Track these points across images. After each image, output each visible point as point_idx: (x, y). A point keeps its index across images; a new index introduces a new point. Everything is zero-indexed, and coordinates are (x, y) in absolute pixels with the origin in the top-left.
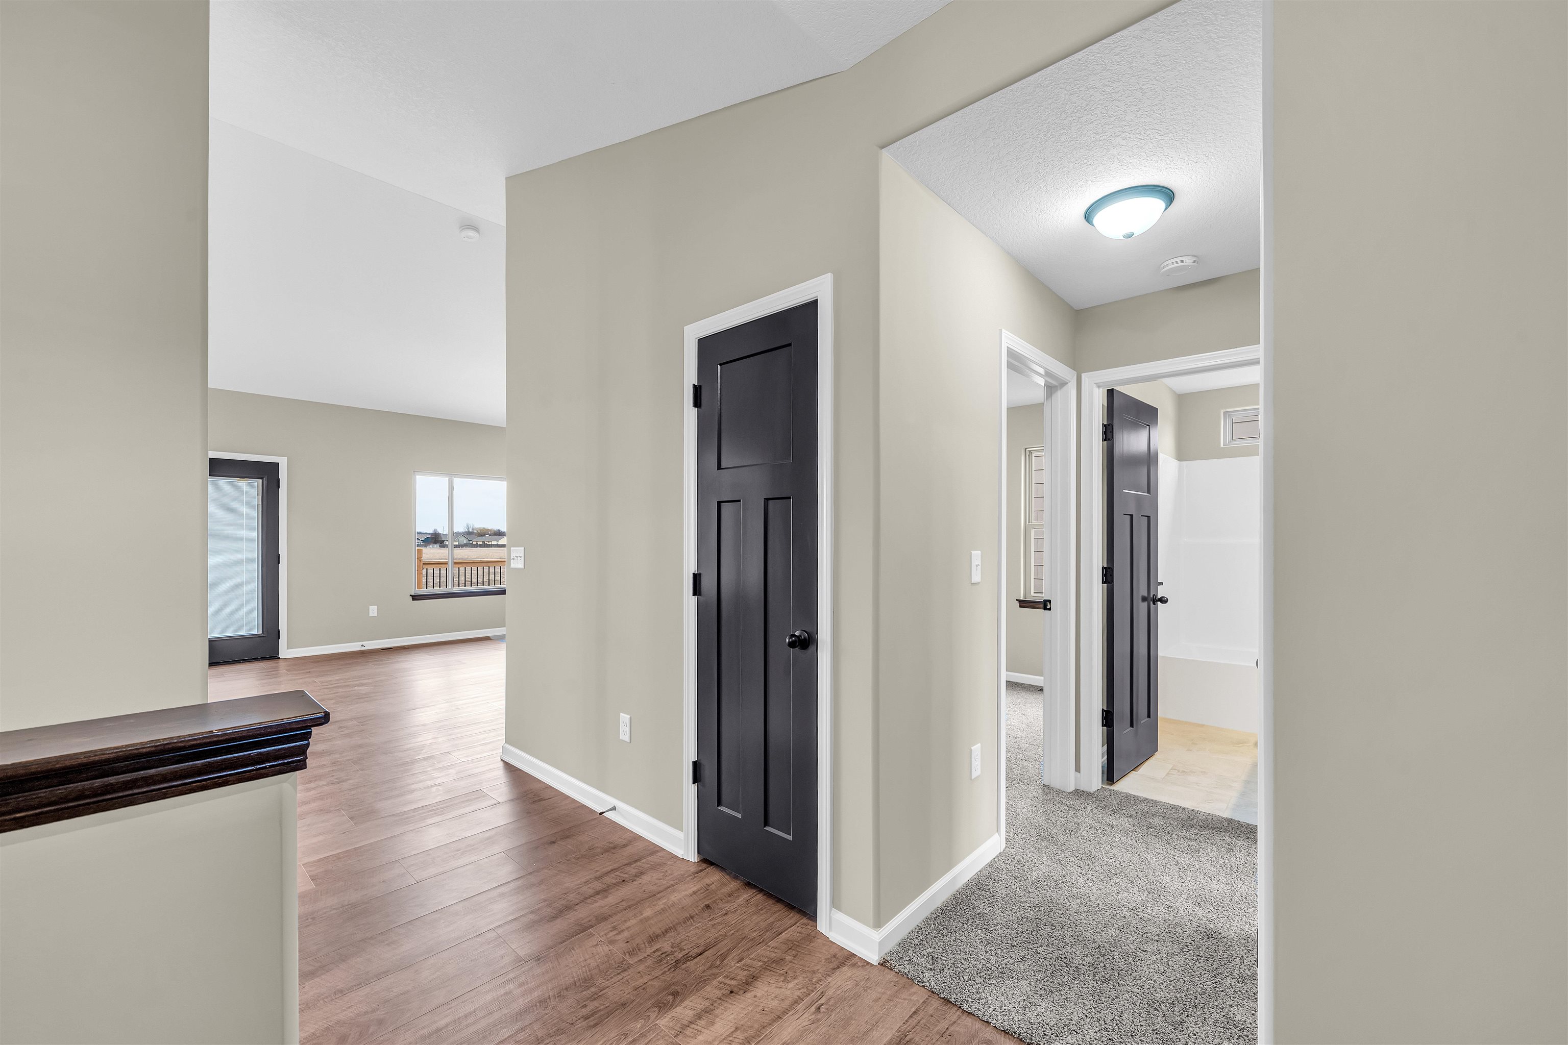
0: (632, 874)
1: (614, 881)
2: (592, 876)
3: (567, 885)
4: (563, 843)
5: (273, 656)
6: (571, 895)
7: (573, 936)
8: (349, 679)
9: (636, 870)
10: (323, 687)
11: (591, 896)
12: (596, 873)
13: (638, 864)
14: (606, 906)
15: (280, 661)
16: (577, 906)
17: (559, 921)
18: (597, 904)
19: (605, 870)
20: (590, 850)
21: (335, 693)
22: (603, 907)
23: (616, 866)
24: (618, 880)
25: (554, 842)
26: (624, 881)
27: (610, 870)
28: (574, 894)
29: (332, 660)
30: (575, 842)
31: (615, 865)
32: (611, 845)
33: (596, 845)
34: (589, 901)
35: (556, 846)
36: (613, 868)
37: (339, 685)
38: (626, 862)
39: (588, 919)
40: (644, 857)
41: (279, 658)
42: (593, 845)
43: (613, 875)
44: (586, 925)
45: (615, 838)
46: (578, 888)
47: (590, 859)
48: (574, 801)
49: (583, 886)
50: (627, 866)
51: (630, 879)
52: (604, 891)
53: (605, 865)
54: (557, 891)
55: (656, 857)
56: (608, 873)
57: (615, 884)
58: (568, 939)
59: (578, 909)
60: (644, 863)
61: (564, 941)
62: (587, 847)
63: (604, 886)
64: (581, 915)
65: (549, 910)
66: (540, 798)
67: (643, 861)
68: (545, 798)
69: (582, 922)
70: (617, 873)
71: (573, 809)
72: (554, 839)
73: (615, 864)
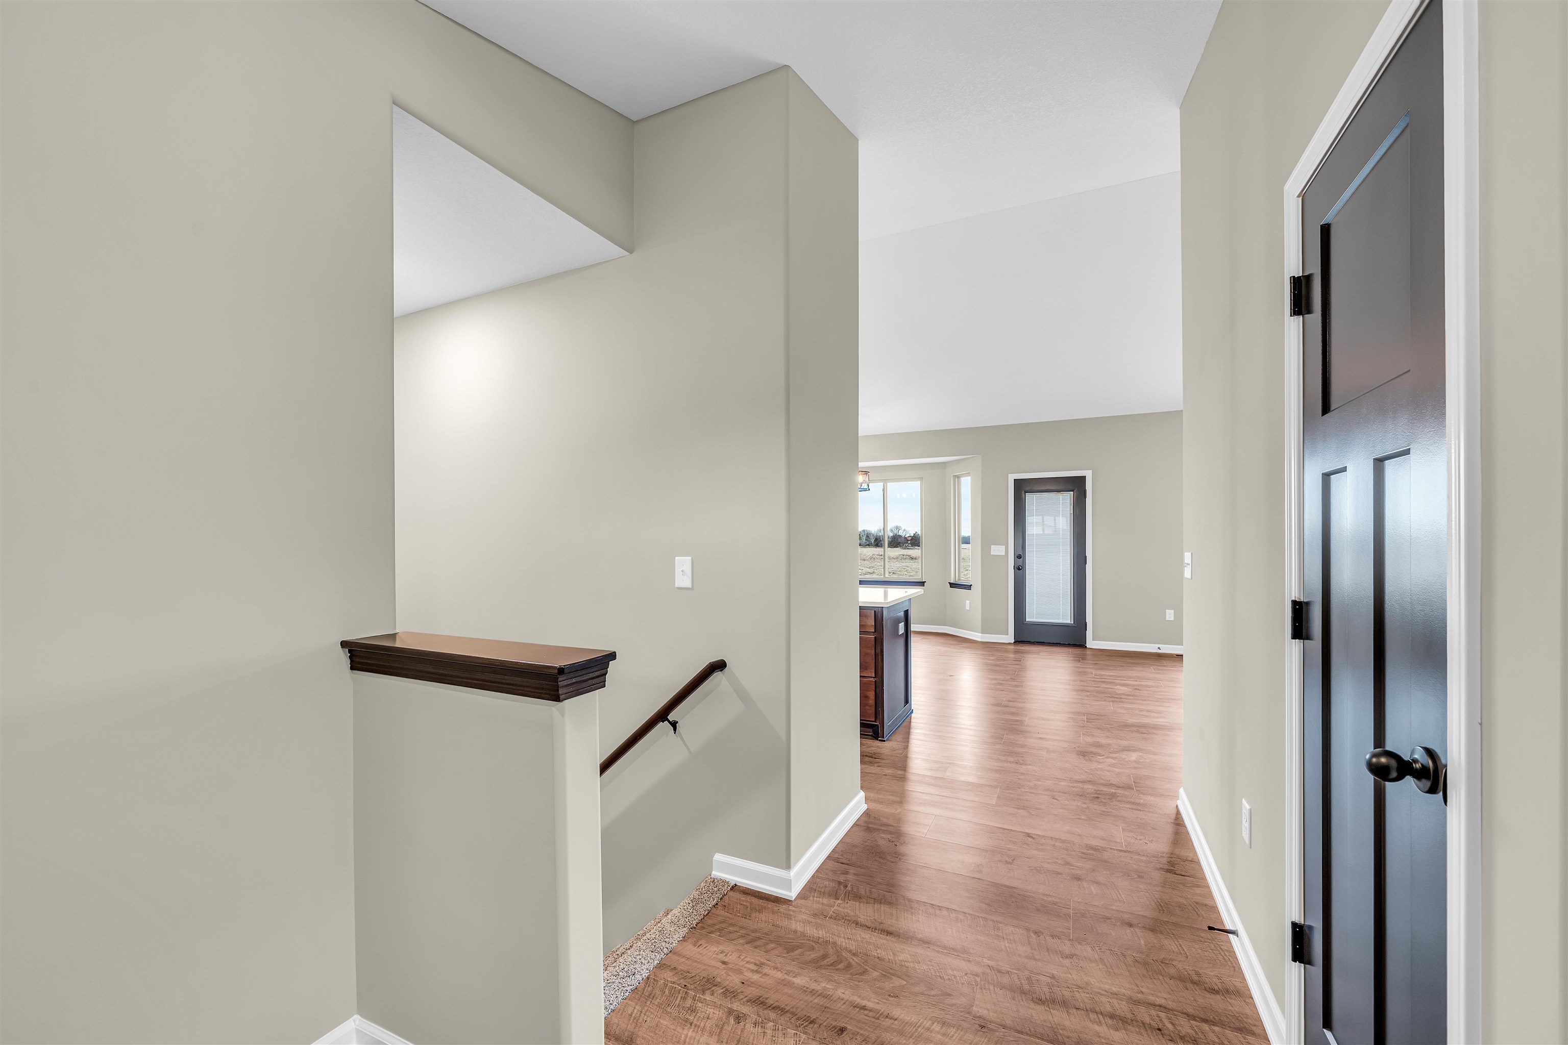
0: (1180, 1031)
1: (1147, 1020)
2: (1129, 993)
3: (1092, 980)
4: (1140, 934)
5: (1082, 645)
6: (1083, 995)
7: (1035, 1036)
8: (1120, 677)
9: (1191, 1031)
10: (1093, 679)
11: (1101, 1014)
12: (1138, 993)
13: (1205, 1027)
14: (1105, 1038)
15: (1087, 650)
16: (1075, 1010)
17: (1041, 1008)
18: (1097, 1028)
19: (1152, 998)
20: (1162, 963)
21: (1096, 687)
22: (1099, 1037)
23: (1171, 1005)
24: (1153, 1023)
25: (1130, 925)
26: (1159, 1030)
27: (1157, 1003)
28: (1088, 995)
29: (1124, 656)
30: (1155, 941)
31: (1170, 1003)
32: (1195, 978)
33: (1175, 963)
34: (1093, 1016)
35: (1128, 931)
36: (1164, 1005)
37: (1107, 680)
38: (1190, 1010)
39: (1070, 1034)
40: (1222, 1024)
41: (1086, 647)
42: (1172, 960)
43: (1153, 1012)
44: (1060, 1038)
45: (1211, 972)
46: (1098, 993)
47: (1150, 973)
48: (1210, 895)
49: (1105, 995)
50: (1185, 1016)
51: (1170, 1035)
52: (1123, 1021)
53: (1159, 994)
54: (1075, 978)
55: (1242, 1039)
56: (1151, 1004)
57: (1144, 1024)
58: (1027, 1034)
59: (1074, 1014)
60: (1214, 1032)
61: (1022, 1033)
62: (1162, 957)
63: (1129, 1016)
64: (1067, 1023)
65: (1046, 989)
66: (1173, 868)
67: (1216, 1029)
68: (1177, 872)
69: (1061, 1031)
70: (1163, 1015)
71: (1197, 903)
72: (1134, 922)
73: (1173, 1001)
